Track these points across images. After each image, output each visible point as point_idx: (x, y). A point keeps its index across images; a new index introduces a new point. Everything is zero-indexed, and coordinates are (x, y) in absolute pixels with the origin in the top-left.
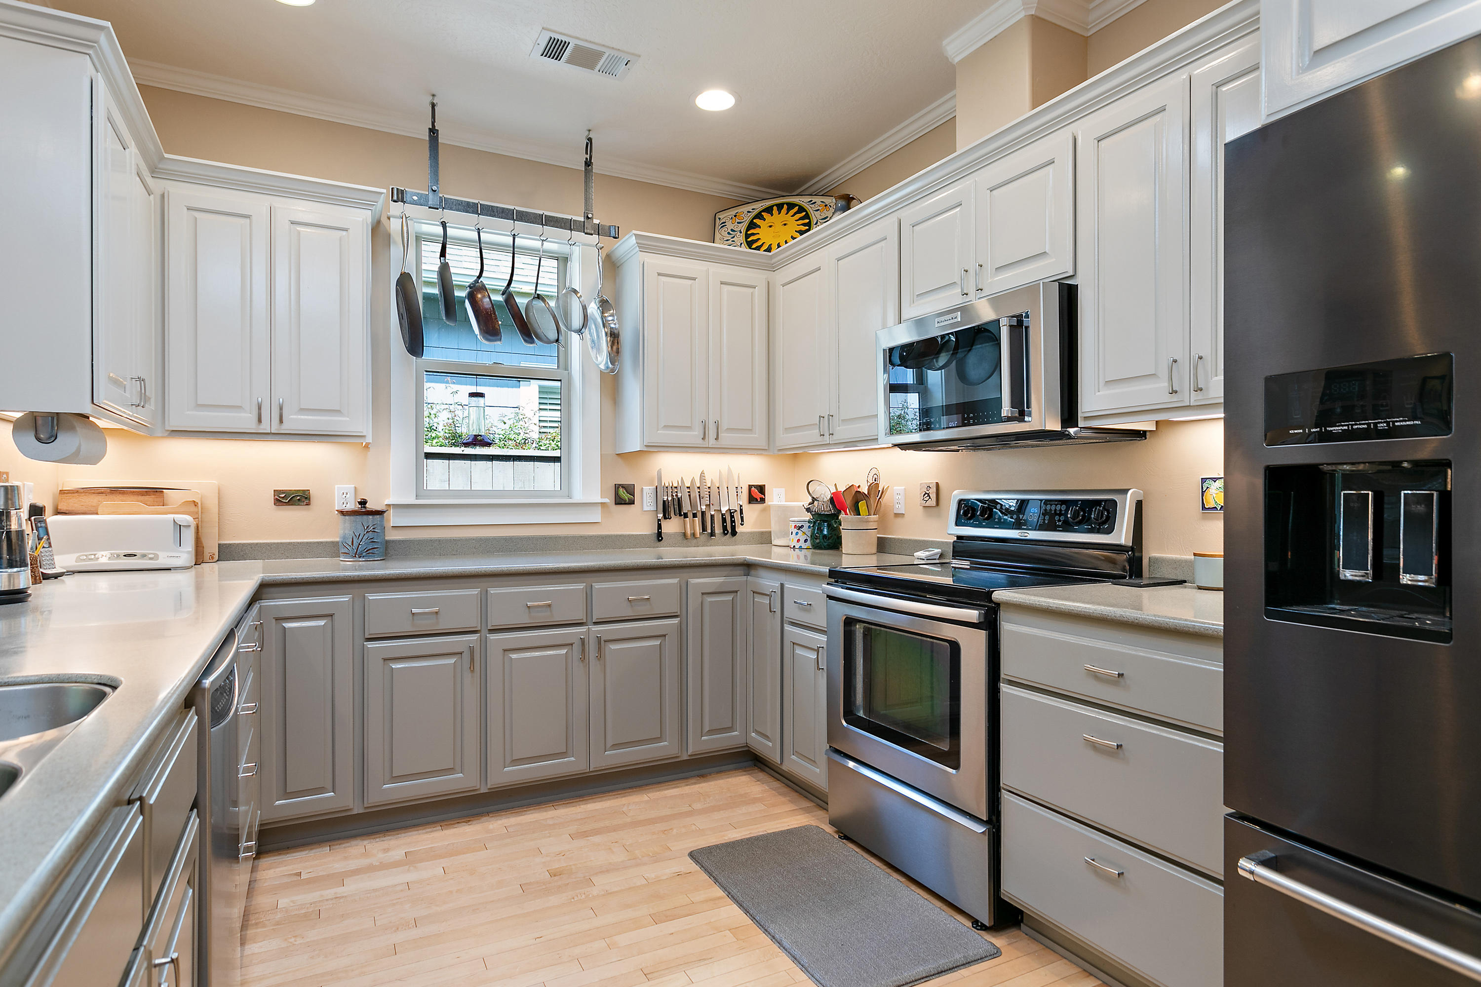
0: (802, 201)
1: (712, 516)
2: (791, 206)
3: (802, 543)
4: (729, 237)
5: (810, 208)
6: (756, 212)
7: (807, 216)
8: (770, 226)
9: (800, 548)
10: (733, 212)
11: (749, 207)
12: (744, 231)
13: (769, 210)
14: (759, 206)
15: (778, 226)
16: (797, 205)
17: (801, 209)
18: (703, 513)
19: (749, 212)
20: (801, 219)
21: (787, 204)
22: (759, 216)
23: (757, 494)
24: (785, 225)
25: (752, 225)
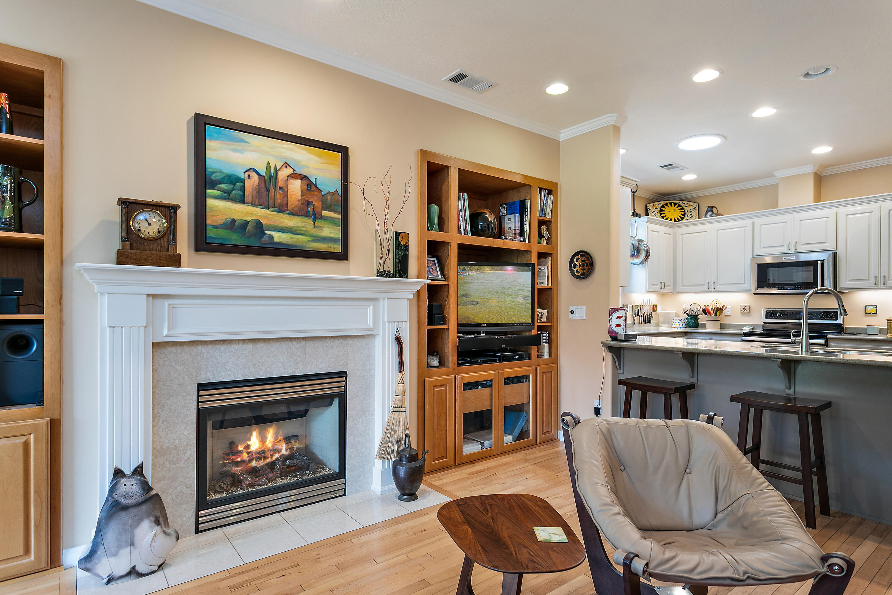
0: (680, 202)
1: (646, 316)
2: (675, 204)
3: (681, 326)
4: (653, 214)
5: (683, 206)
6: (661, 205)
7: (682, 209)
8: (669, 211)
9: (680, 327)
10: (652, 204)
11: (659, 203)
12: (658, 212)
13: (667, 204)
14: (662, 203)
15: (672, 211)
16: (677, 204)
17: (679, 206)
18: (644, 315)
19: (658, 205)
20: (680, 209)
21: (674, 203)
22: (663, 206)
23: (655, 307)
24: (675, 211)
25: (661, 210)
